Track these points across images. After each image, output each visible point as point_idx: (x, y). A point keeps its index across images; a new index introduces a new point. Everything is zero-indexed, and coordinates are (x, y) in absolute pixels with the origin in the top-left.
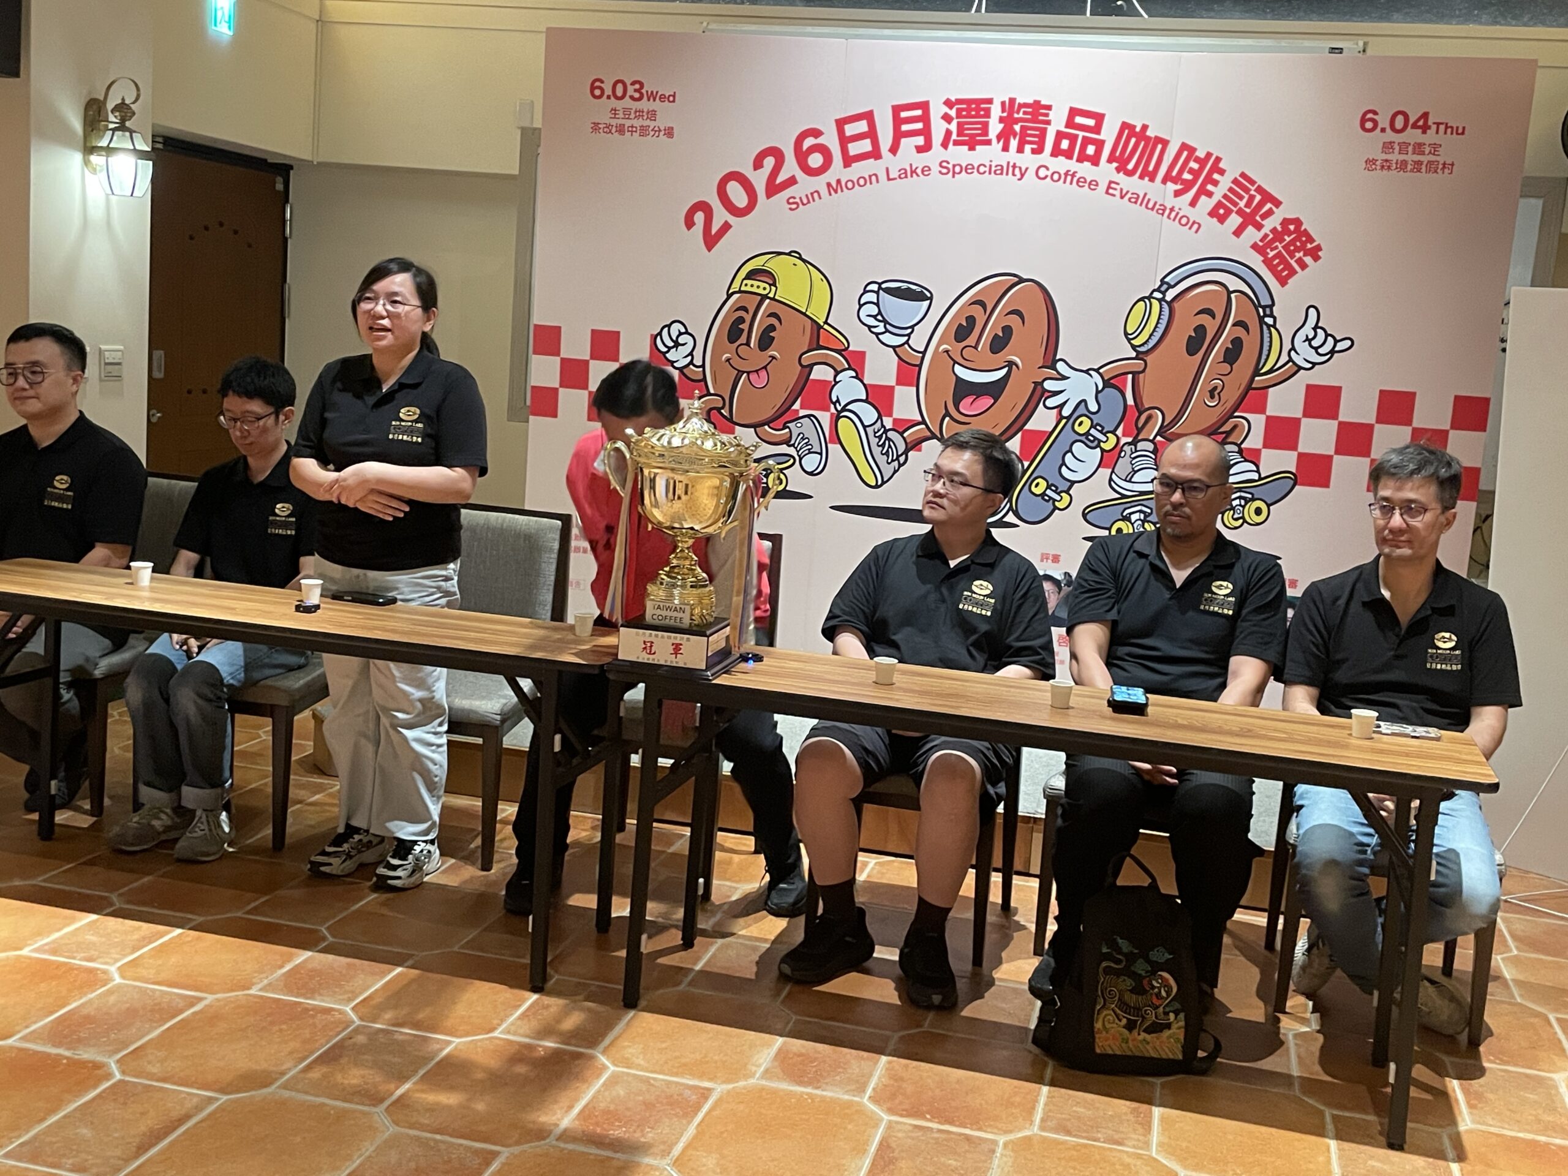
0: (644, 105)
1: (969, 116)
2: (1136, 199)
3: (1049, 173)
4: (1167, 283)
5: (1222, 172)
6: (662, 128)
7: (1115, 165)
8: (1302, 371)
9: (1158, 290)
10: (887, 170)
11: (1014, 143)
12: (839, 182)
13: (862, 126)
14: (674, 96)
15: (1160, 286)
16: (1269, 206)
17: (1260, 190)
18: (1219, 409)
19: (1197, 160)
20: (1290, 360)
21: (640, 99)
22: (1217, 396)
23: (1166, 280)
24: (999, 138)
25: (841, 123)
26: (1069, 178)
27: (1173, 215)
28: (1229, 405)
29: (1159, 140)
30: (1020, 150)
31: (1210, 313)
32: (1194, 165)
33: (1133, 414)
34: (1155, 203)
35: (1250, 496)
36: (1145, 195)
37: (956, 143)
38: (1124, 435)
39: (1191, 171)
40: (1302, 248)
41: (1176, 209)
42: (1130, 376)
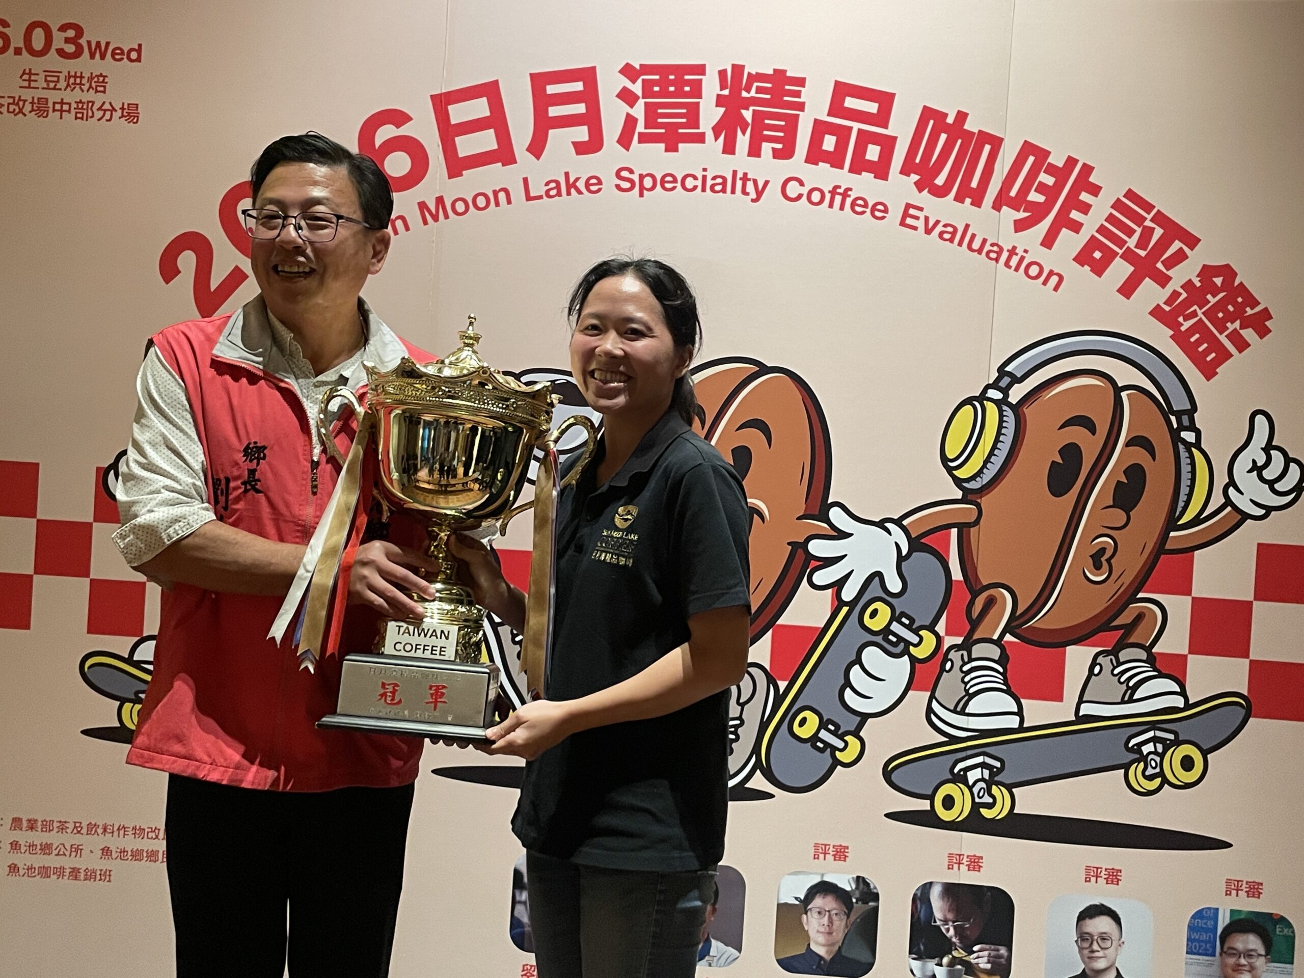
0: (85, 65)
1: (664, 93)
2: (951, 234)
3: (804, 191)
4: (1010, 374)
5: (1095, 190)
6: (118, 106)
7: (915, 177)
8: (1249, 522)
9: (995, 386)
10: (525, 180)
11: (743, 141)
12: (440, 200)
13: (479, 108)
14: (139, 50)
15: (998, 380)
16: (1177, 245)
17: (1160, 219)
18: (1111, 588)
19: (1052, 170)
20: (1228, 502)
21: (77, 54)
22: (1105, 565)
23: (1008, 369)
24: (717, 131)
25: (441, 103)
26: (838, 198)
27: (1014, 261)
28: (1127, 579)
29: (985, 137)
30: (754, 151)
31: (1087, 423)
32: (1048, 180)
33: (961, 596)
34: (985, 241)
35: (1172, 737)
36: (967, 226)
37: (644, 138)
38: (948, 633)
39: (1042, 188)
40: (1238, 314)
41: (1020, 251)
42: (954, 531)
